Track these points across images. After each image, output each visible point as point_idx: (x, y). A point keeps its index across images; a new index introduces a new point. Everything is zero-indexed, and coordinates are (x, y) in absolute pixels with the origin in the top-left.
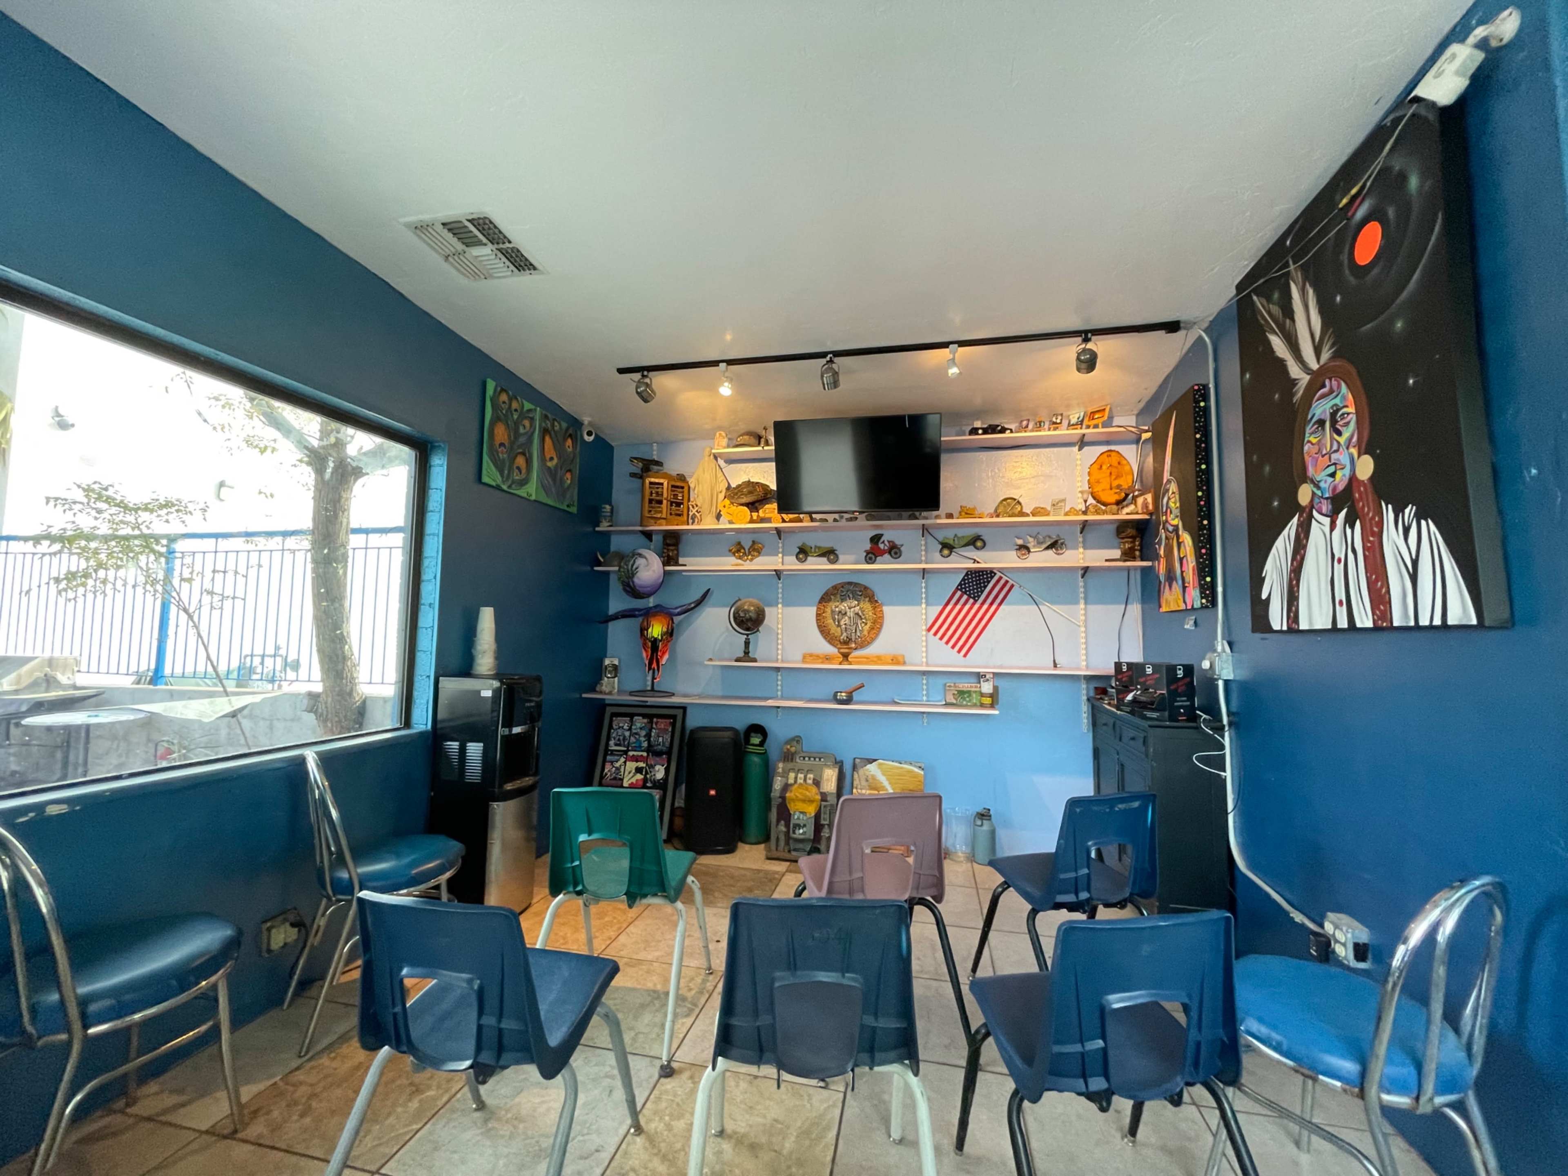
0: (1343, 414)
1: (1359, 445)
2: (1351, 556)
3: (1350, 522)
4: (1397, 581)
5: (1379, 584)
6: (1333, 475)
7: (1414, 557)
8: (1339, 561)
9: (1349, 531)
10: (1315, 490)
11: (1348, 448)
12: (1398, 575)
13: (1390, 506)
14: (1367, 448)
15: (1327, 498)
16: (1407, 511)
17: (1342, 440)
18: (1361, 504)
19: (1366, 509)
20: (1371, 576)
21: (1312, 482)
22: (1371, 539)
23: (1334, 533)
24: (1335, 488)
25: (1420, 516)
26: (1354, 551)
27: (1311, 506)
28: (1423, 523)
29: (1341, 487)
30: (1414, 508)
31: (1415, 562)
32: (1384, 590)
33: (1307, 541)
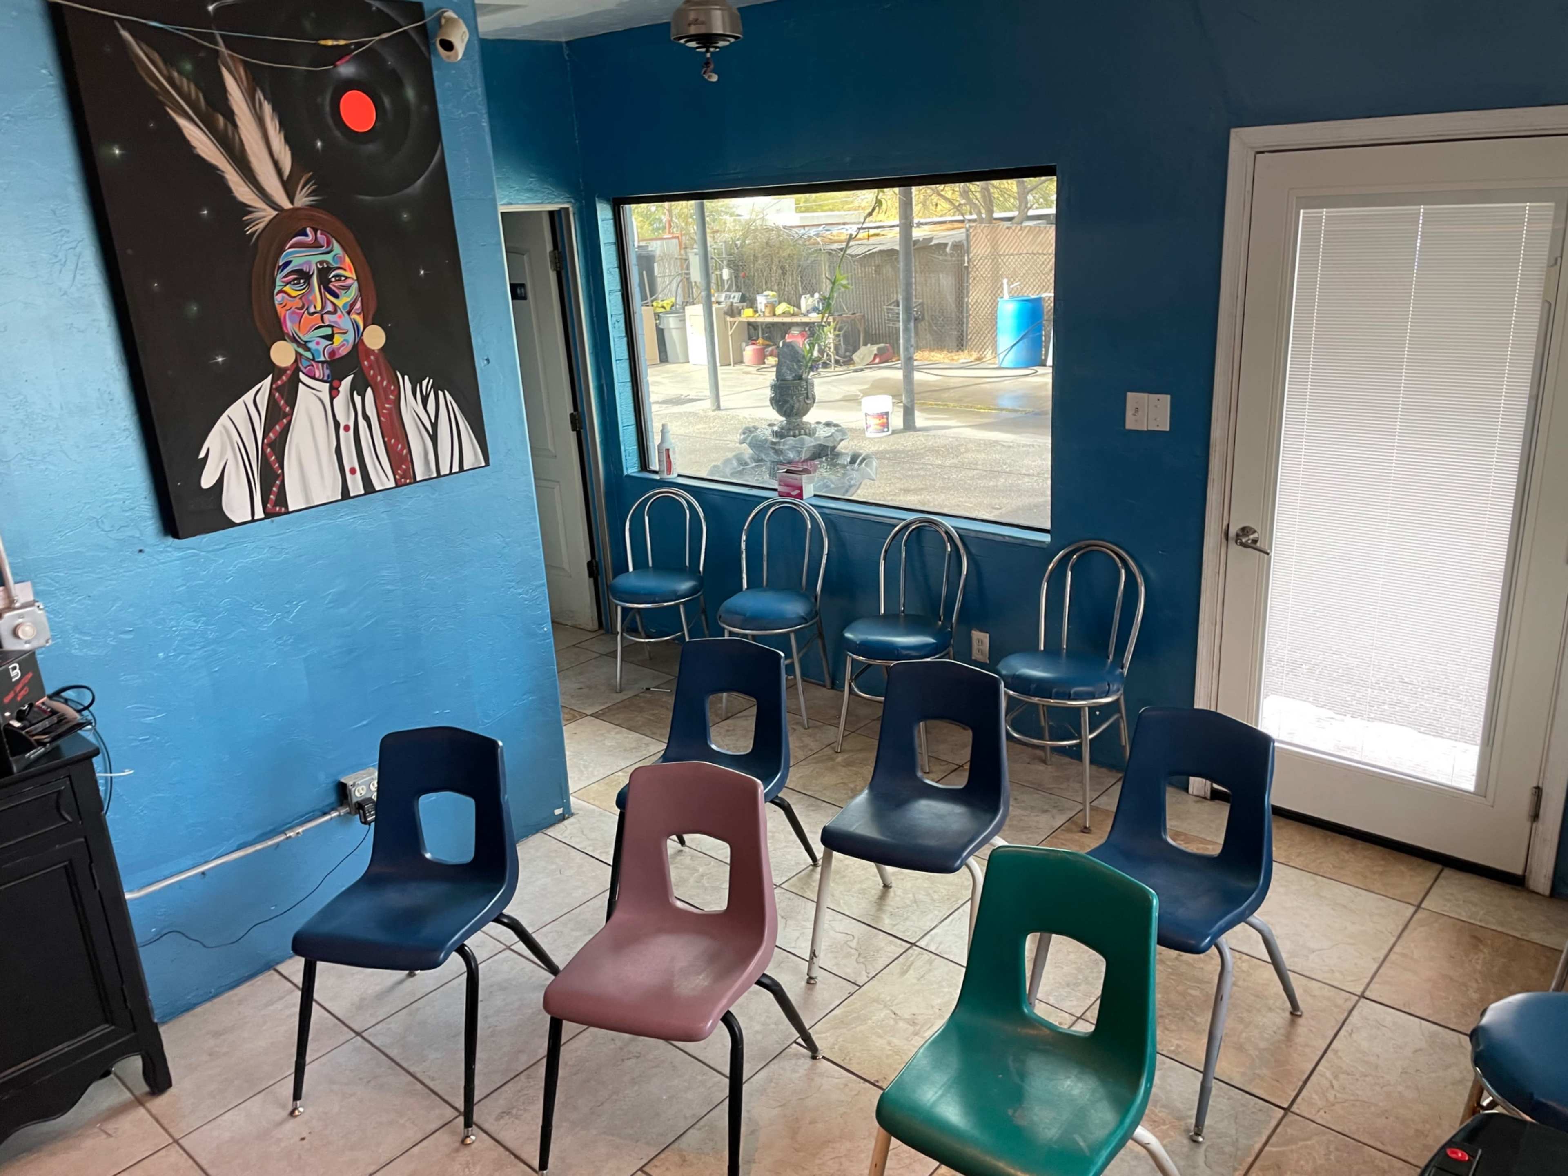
0: (340, 276)
1: (364, 312)
2: (362, 423)
3: (358, 387)
4: (417, 443)
5: (400, 446)
6: (330, 338)
7: (433, 420)
8: (347, 428)
9: (358, 399)
10: (301, 351)
11: (349, 313)
12: (419, 437)
13: (406, 377)
14: (374, 318)
15: (322, 362)
16: (425, 383)
17: (340, 303)
18: (372, 372)
19: (379, 378)
20: (390, 440)
21: (294, 340)
22: (387, 406)
23: (335, 401)
24: (332, 353)
25: (436, 388)
26: (366, 418)
27: (296, 369)
28: (440, 393)
29: (343, 352)
30: (431, 381)
31: (435, 425)
32: (405, 451)
33: (293, 409)
